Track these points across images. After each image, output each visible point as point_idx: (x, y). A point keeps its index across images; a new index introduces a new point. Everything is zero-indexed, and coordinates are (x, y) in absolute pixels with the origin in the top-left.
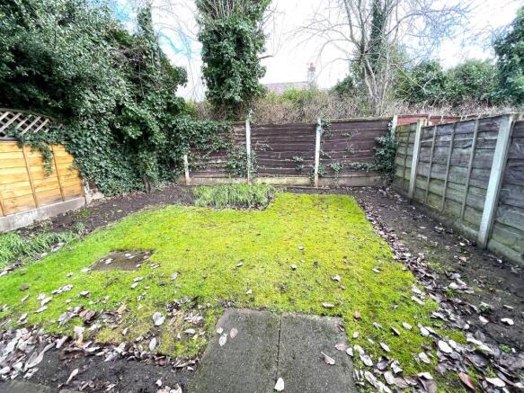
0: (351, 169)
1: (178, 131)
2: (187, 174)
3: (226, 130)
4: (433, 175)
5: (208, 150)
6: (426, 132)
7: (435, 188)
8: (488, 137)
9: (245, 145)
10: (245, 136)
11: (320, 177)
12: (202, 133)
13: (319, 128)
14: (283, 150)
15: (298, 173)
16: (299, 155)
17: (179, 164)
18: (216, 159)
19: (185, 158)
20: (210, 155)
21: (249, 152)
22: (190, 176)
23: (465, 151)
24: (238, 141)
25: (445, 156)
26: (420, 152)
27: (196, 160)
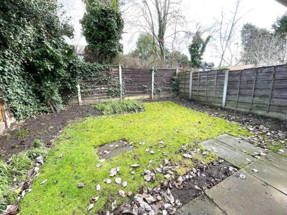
0: (165, 90)
1: (75, 68)
2: (80, 98)
3: (108, 70)
4: (200, 89)
5: (95, 81)
6: (194, 74)
7: (201, 94)
8: (221, 75)
9: (119, 79)
10: (118, 74)
11: (154, 94)
12: (92, 70)
13: (153, 72)
14: (138, 82)
15: (145, 93)
16: (145, 84)
17: (75, 91)
18: (101, 87)
19: (78, 86)
20: (97, 85)
21: (121, 83)
22: (82, 99)
23: (212, 80)
24: (114, 76)
25: (204, 82)
26: (192, 82)
27: (86, 88)
